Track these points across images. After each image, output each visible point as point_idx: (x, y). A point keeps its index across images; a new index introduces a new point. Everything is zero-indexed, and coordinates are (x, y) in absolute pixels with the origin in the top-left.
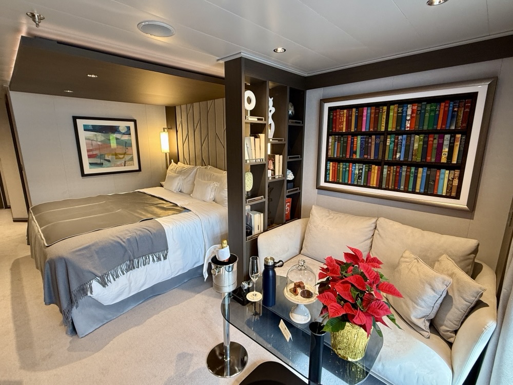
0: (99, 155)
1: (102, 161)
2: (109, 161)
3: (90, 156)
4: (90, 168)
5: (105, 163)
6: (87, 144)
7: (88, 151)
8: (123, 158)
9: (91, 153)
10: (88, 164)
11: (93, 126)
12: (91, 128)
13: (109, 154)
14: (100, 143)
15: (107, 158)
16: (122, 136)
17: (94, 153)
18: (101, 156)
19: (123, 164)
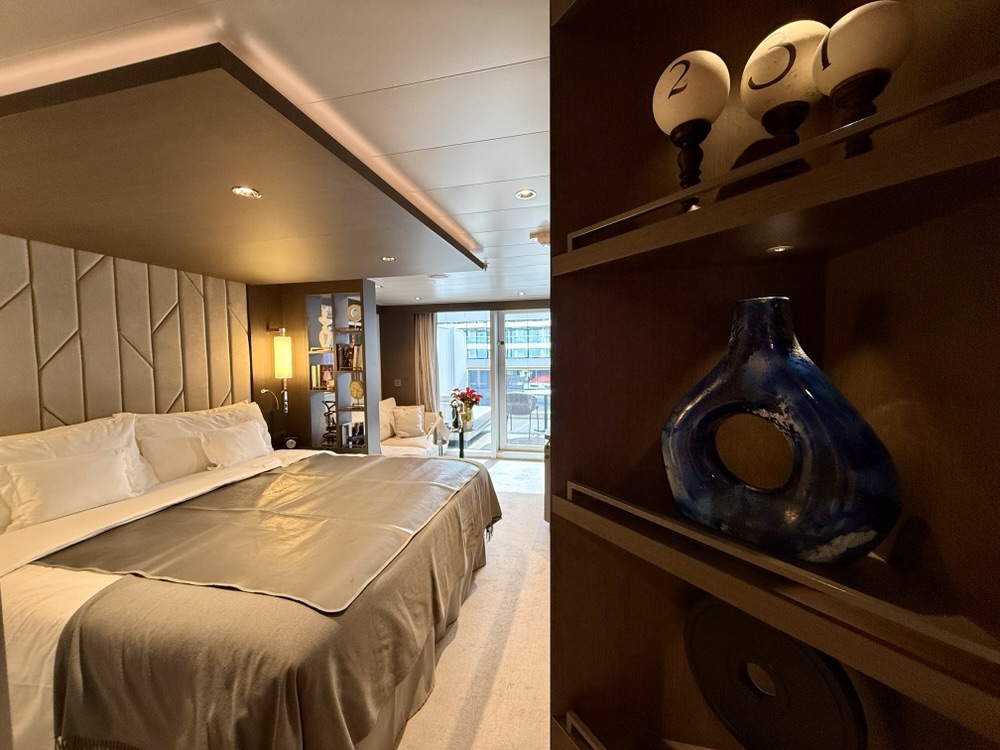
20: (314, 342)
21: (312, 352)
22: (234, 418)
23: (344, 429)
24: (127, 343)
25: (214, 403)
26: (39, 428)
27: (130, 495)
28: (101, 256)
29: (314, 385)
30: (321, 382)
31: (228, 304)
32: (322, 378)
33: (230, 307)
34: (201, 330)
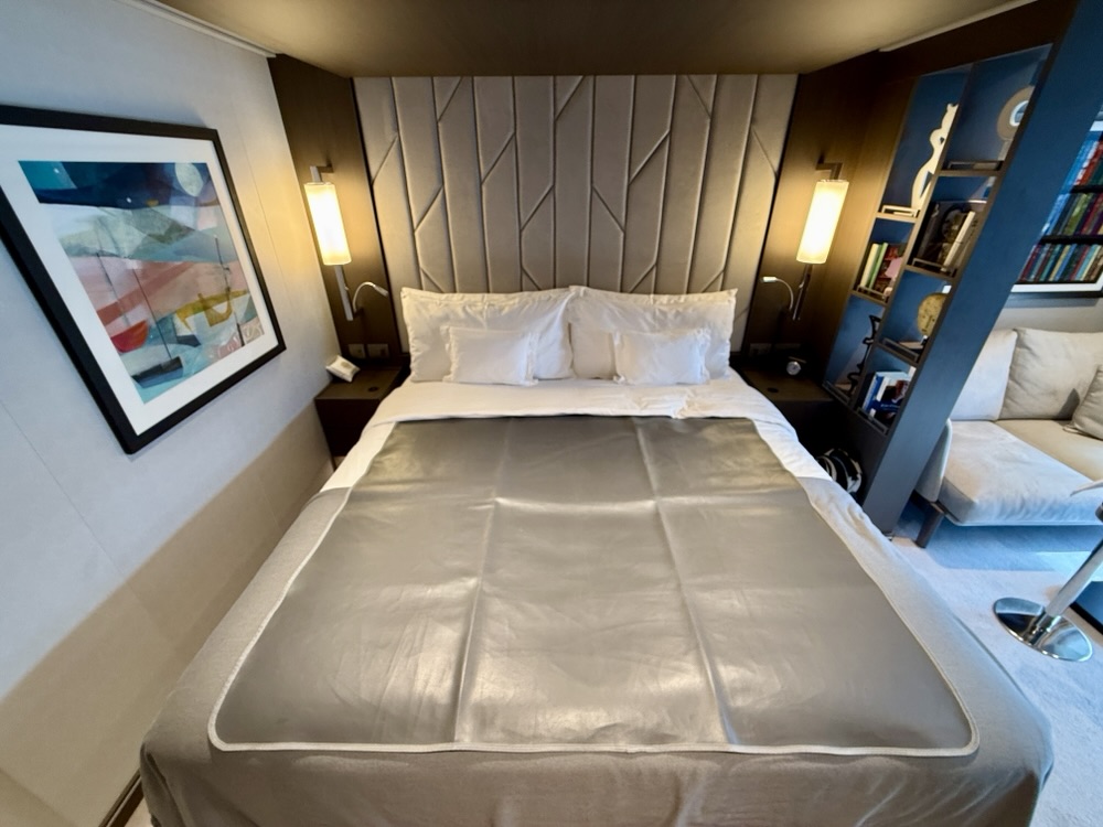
0: (152, 323)
1: (175, 350)
2: (192, 341)
3: (124, 343)
4: (146, 400)
5: (186, 354)
6: (86, 281)
7: (107, 315)
8: (229, 311)
9: (121, 325)
10: (131, 384)
11: (73, 168)
12: (67, 183)
13: (183, 312)
14: (134, 265)
15: (184, 332)
16: (196, 216)
17: (134, 322)
18: (162, 330)
19: (236, 340)
20: (897, 194)
21: (883, 216)
22: (679, 318)
23: (874, 382)
24: (599, 200)
25: (693, 286)
26: (519, 288)
27: (522, 382)
28: (580, 78)
29: (863, 284)
30: (878, 278)
31: (753, 120)
32: (881, 271)
33: (754, 127)
34: (695, 174)
